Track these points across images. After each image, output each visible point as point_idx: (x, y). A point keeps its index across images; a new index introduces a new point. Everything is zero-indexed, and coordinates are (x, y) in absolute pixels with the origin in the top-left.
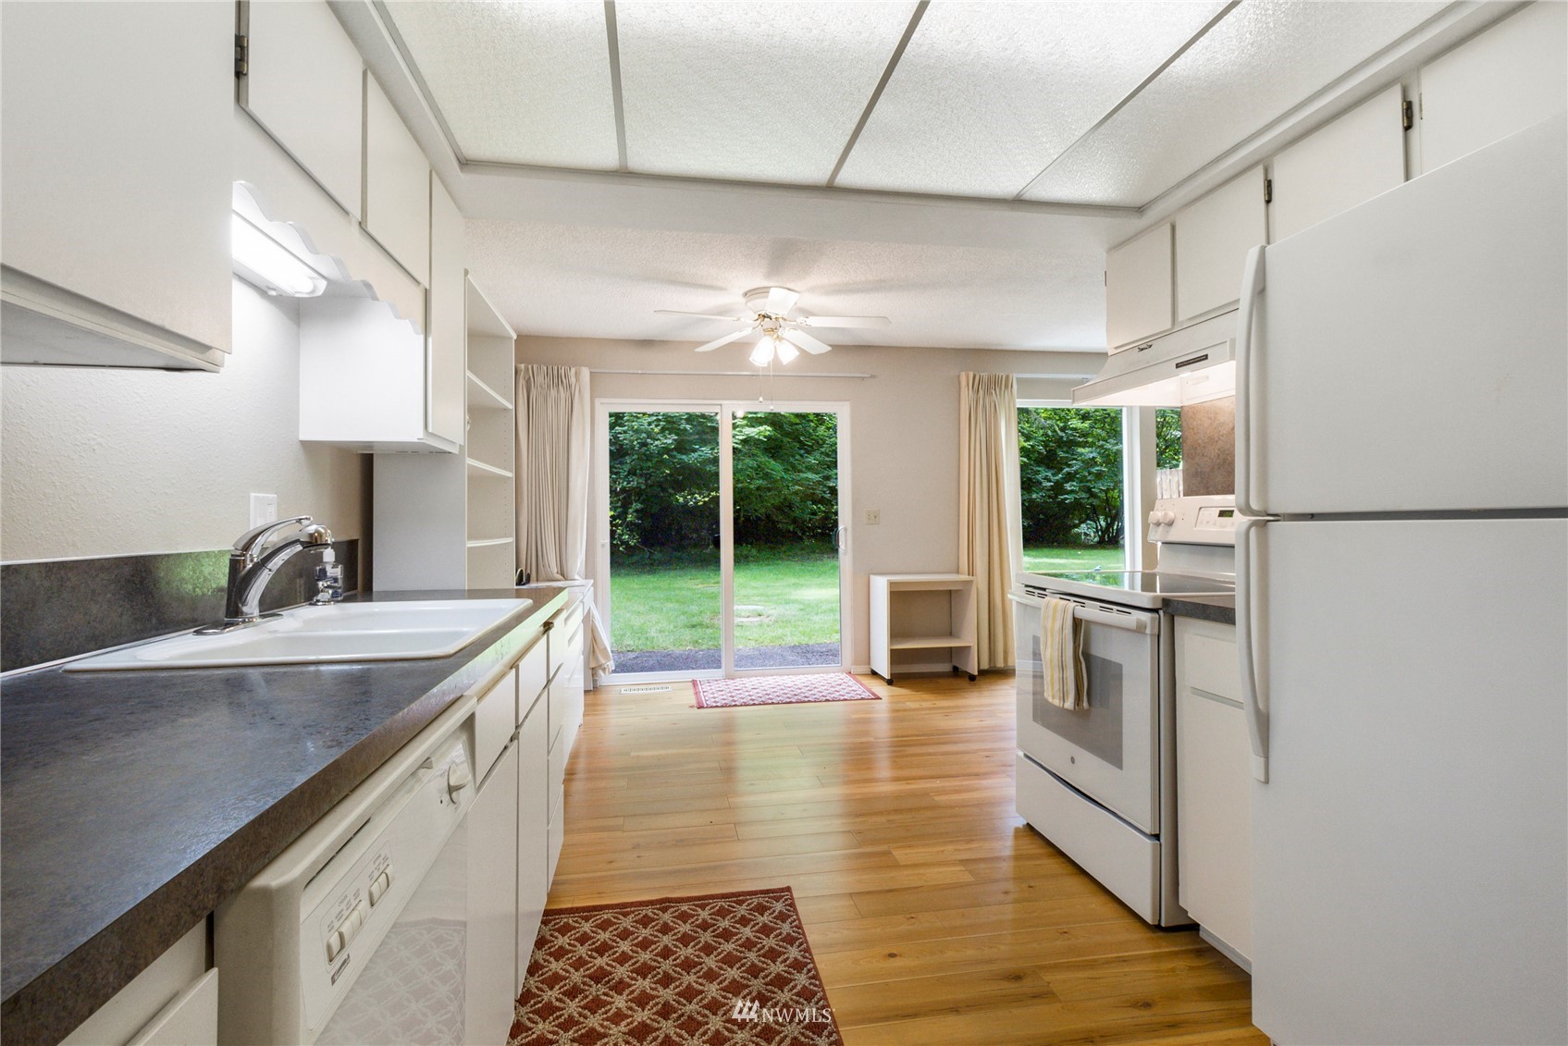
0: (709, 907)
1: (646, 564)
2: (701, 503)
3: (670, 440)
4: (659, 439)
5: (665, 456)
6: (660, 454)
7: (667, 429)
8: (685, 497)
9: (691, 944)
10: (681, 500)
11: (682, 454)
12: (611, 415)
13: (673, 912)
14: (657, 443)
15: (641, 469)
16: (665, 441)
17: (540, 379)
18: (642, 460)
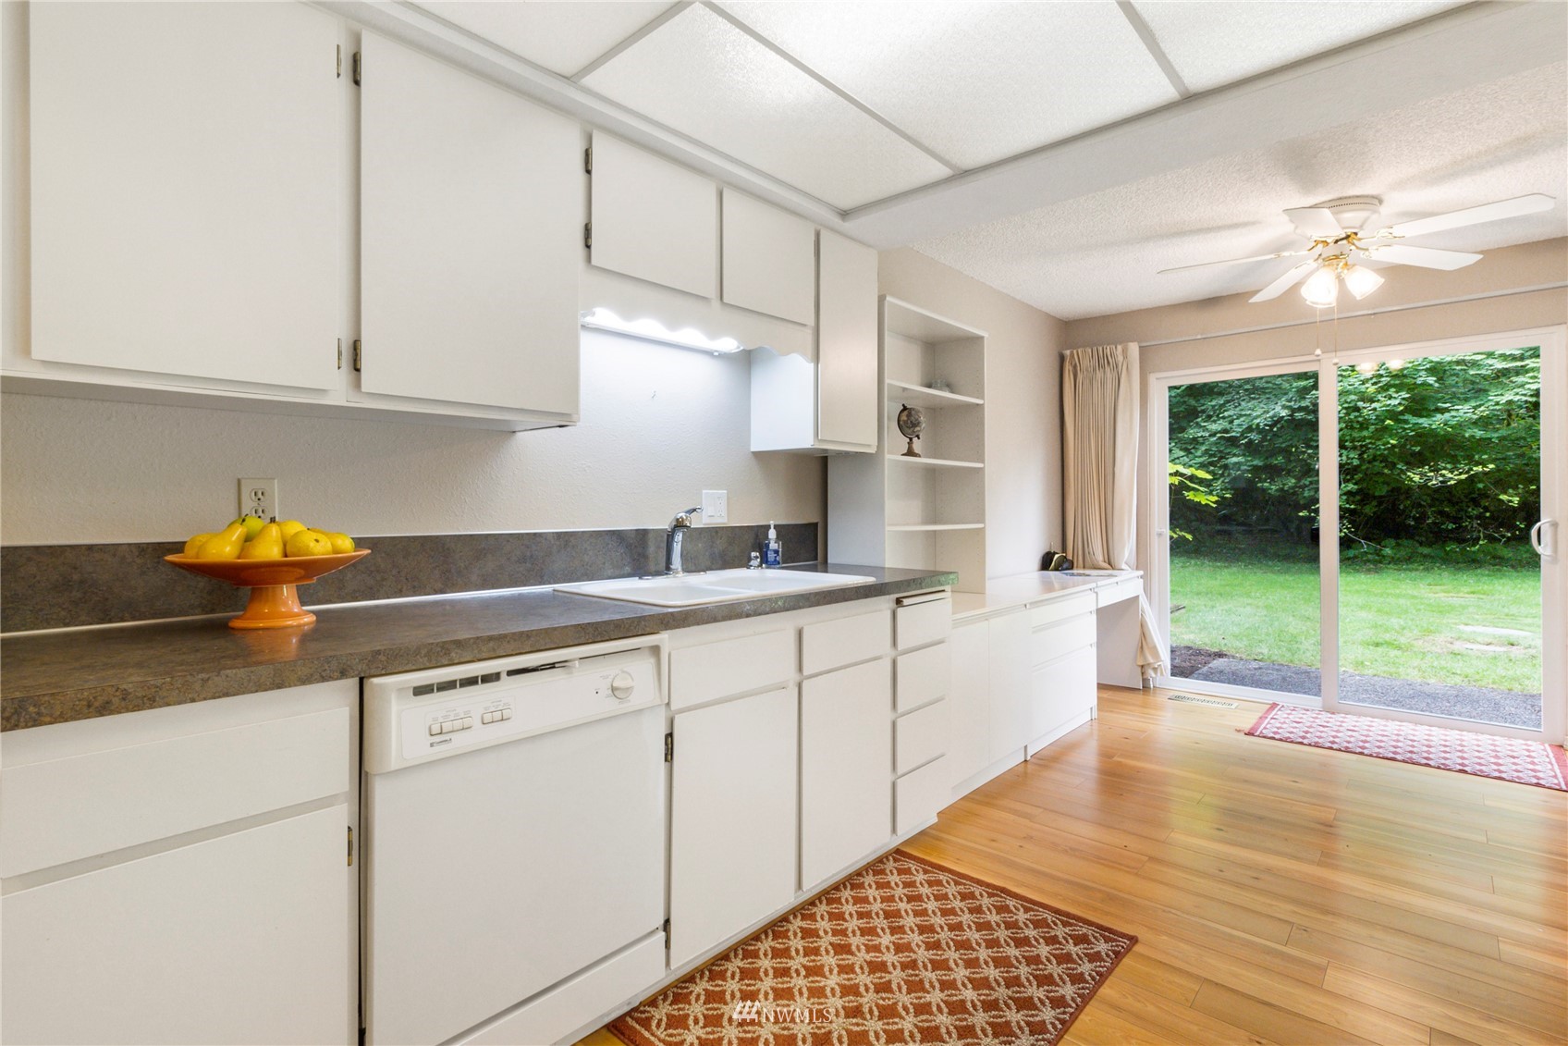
0: (1032, 913)
1: (1369, 561)
2: (1452, 482)
3: (1397, 400)
4: (1378, 401)
5: (1388, 422)
6: (1380, 419)
7: (1394, 386)
8: (1422, 475)
9: (983, 932)
10: (1417, 478)
11: (1421, 416)
12: (1171, 388)
13: (997, 901)
14: (1374, 405)
15: (1353, 441)
16: (1389, 402)
17: (1085, 363)
18: (1352, 428)
